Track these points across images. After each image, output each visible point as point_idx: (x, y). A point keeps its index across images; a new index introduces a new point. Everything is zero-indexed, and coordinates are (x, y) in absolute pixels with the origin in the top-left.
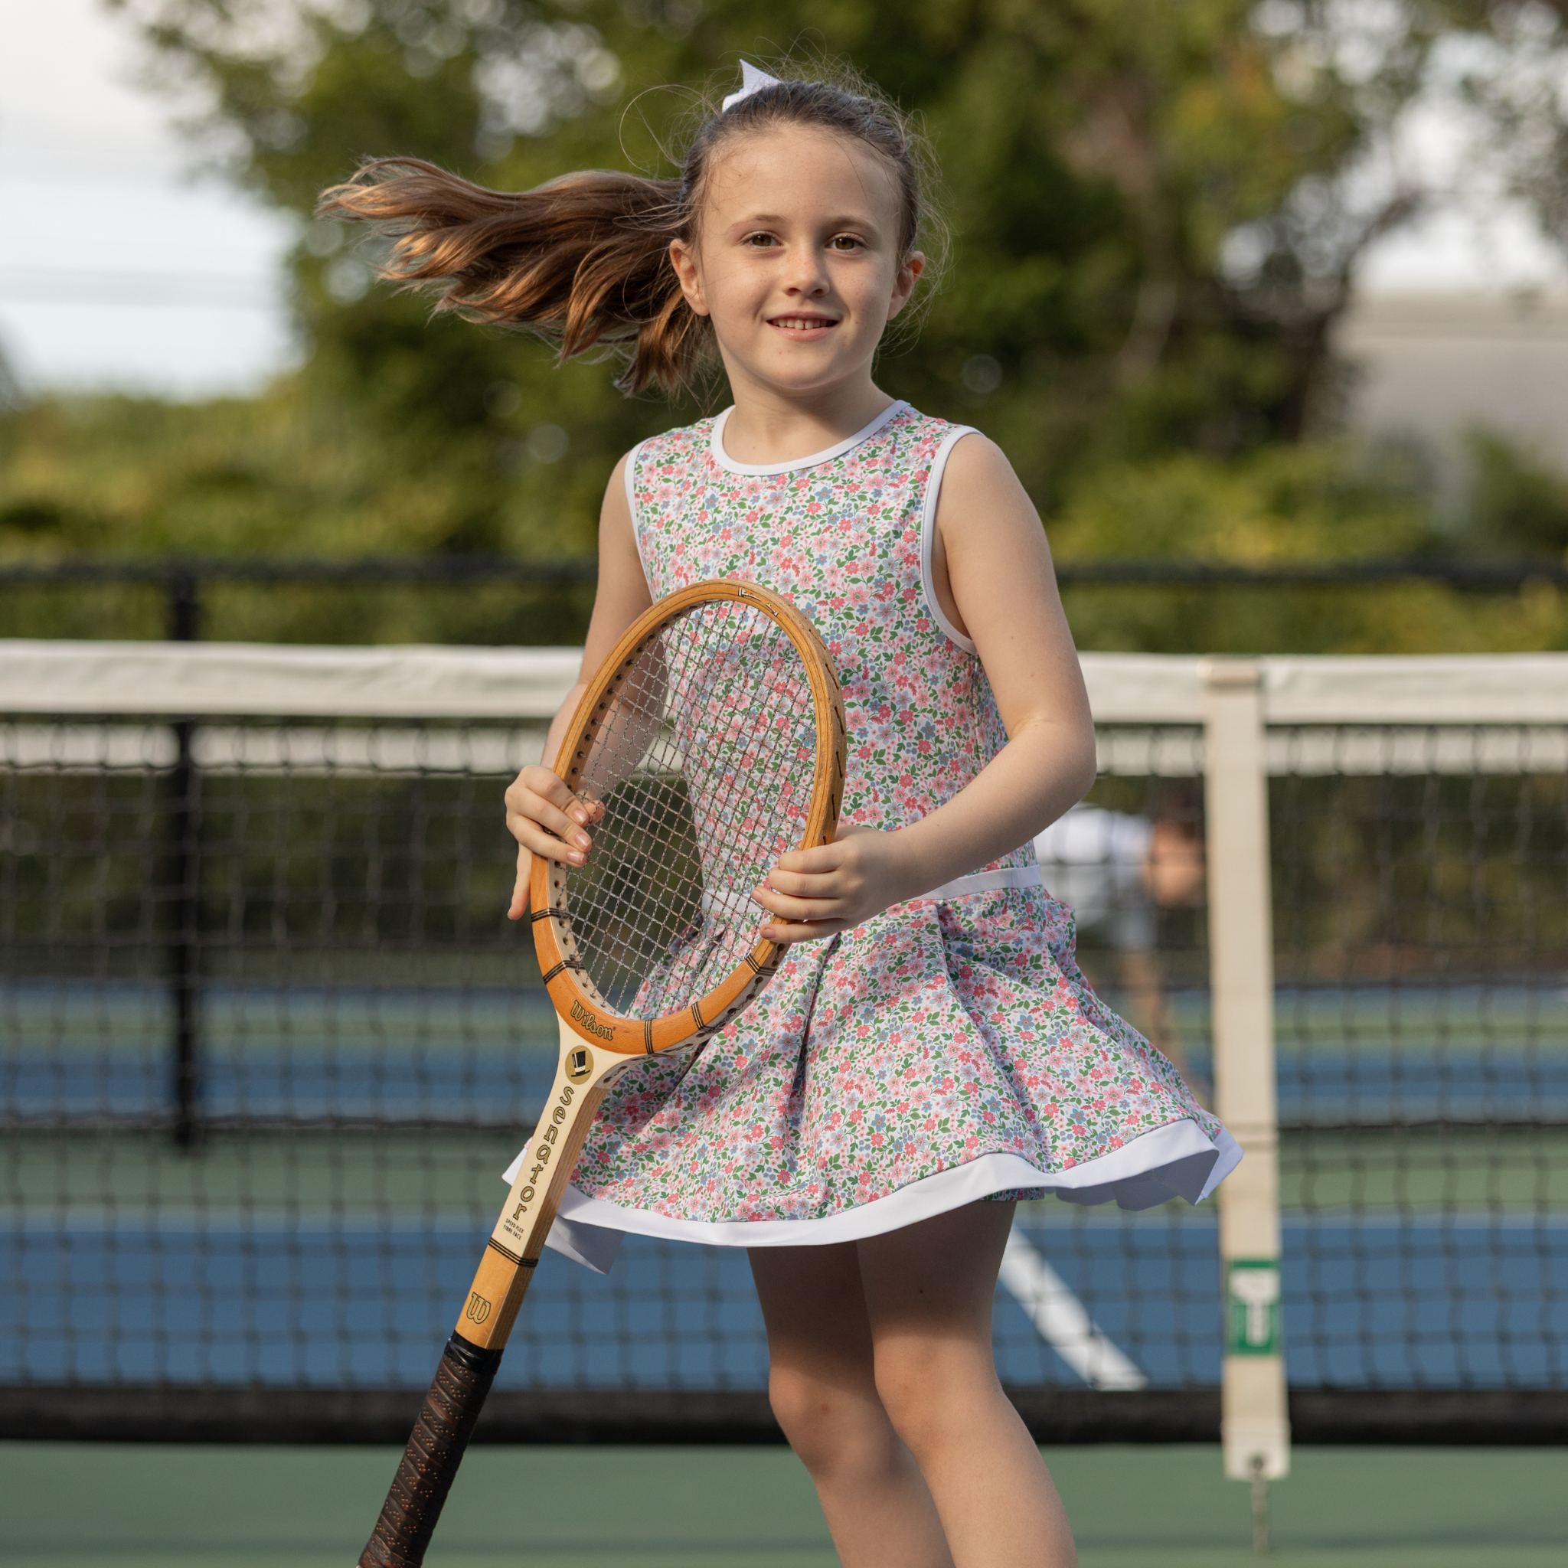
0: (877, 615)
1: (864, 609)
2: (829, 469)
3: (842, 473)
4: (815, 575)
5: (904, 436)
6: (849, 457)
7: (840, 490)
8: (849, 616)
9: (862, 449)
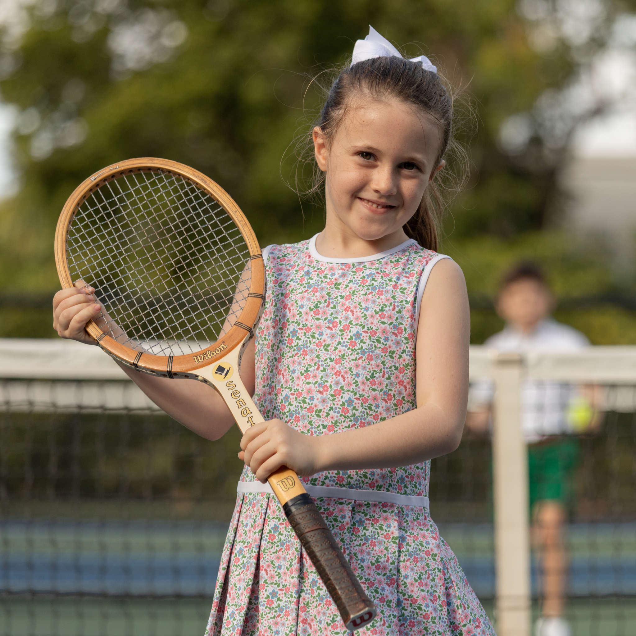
0: (393, 344)
1: (387, 339)
2: (374, 264)
3: (381, 266)
4: (363, 317)
5: (413, 255)
6: (385, 260)
7: (379, 275)
8: (379, 341)
9: (392, 257)
